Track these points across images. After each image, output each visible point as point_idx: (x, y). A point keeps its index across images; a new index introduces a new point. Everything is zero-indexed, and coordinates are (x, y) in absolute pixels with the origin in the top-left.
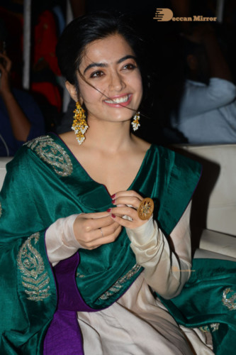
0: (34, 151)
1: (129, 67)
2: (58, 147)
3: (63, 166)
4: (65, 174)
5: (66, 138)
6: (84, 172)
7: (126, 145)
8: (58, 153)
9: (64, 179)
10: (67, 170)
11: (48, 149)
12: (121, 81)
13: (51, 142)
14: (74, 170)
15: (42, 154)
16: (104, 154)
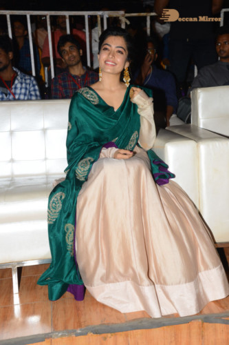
0: (81, 94)
1: (119, 52)
2: (91, 92)
3: (95, 100)
4: (96, 103)
5: (94, 87)
6: (104, 102)
7: (119, 87)
8: (92, 94)
9: (96, 106)
10: (96, 101)
11: (87, 93)
12: (113, 56)
13: (88, 90)
14: (100, 101)
15: (85, 95)
16: (111, 91)
